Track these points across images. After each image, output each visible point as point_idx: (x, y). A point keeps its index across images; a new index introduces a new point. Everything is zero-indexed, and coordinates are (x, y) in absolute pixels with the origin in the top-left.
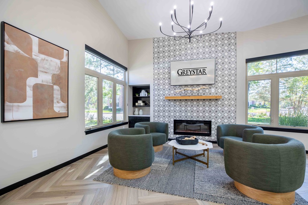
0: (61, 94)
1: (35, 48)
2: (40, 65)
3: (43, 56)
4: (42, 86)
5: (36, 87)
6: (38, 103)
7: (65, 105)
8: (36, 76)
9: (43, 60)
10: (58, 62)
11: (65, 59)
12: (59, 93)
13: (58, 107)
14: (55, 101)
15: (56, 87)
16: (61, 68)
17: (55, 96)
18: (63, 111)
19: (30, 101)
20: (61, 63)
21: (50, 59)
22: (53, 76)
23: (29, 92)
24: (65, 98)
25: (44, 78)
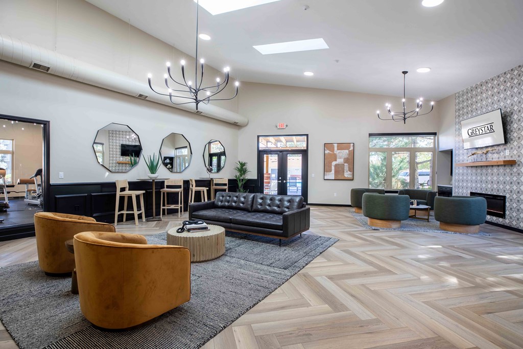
0: (349, 168)
1: (336, 148)
2: (338, 155)
3: (339, 151)
4: (338, 164)
5: (336, 166)
6: (336, 172)
7: (352, 173)
8: (336, 161)
9: (339, 153)
10: (347, 151)
11: (351, 148)
12: (348, 167)
13: (347, 174)
14: (345, 171)
15: (345, 164)
16: (349, 154)
17: (345, 169)
18: (350, 177)
19: (333, 171)
20: (349, 151)
21: (342, 151)
22: (345, 159)
23: (333, 168)
24: (352, 170)
25: (340, 161)
